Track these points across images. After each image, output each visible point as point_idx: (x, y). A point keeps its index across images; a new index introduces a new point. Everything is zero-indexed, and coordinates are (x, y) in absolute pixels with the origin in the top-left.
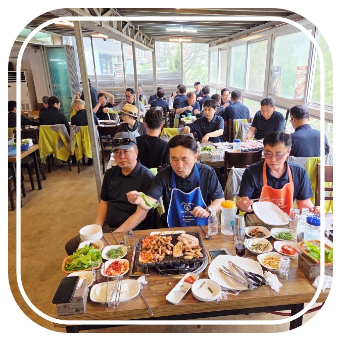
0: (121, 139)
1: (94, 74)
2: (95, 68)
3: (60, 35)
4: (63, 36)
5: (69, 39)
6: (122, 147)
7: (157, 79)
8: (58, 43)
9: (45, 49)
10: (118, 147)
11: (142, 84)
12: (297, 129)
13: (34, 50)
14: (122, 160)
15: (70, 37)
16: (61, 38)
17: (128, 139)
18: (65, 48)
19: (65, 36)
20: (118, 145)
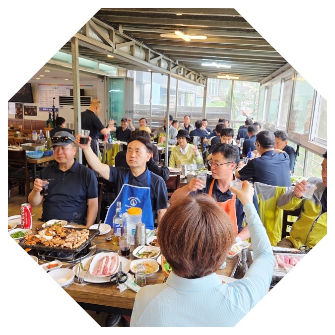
0: (60, 137)
1: (150, 104)
2: (151, 98)
3: (125, 69)
4: (128, 70)
5: (134, 73)
6: (60, 144)
7: (206, 112)
8: (123, 75)
9: (108, 79)
10: (56, 144)
11: (192, 115)
12: (263, 155)
13: (101, 80)
14: (59, 156)
15: (135, 71)
16: (126, 72)
17: (66, 137)
18: (124, 79)
19: (130, 71)
20: (56, 142)
